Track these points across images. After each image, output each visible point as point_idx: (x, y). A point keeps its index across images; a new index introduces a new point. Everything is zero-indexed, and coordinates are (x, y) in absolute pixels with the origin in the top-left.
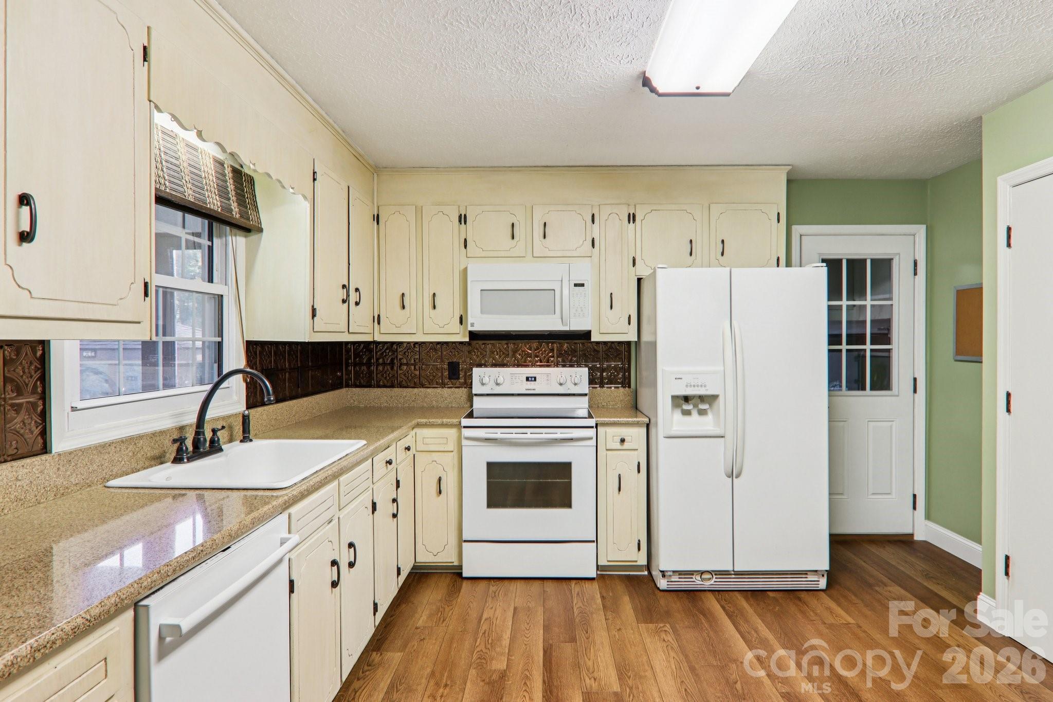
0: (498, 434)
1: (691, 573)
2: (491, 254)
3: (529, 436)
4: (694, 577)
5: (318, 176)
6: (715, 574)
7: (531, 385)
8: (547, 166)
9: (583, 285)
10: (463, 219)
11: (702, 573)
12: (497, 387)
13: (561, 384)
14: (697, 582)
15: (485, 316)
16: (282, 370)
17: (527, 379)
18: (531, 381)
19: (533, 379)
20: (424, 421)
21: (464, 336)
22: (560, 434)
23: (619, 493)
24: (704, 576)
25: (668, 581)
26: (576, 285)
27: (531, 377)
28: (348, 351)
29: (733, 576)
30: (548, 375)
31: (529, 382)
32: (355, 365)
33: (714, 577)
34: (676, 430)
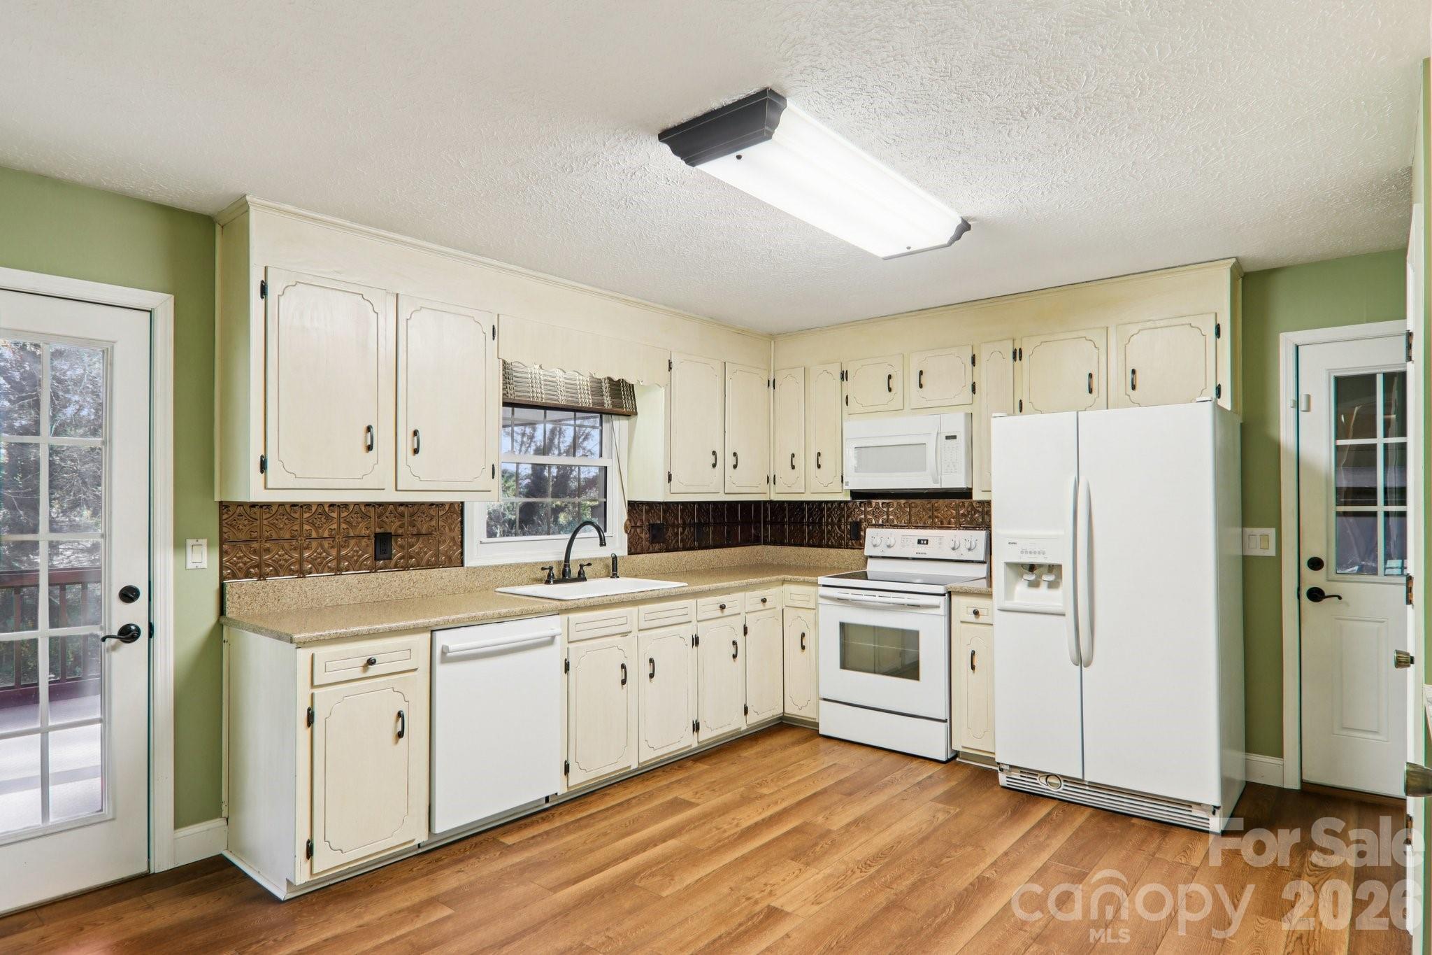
0: (849, 594)
1: (1035, 773)
2: (871, 409)
3: (877, 599)
4: (1037, 778)
5: (673, 366)
6: (1065, 781)
7: (922, 548)
8: (923, 310)
9: (954, 437)
10: (844, 376)
11: (1048, 776)
12: (889, 550)
13: (953, 549)
14: (1042, 785)
15: (857, 474)
16: (673, 525)
17: (919, 542)
18: (923, 544)
19: (925, 542)
20: (790, 577)
21: (846, 495)
22: (907, 599)
23: (974, 672)
24: (1050, 780)
25: (1008, 777)
26: (947, 438)
27: (924, 540)
29: (1087, 788)
30: (941, 538)
31: (921, 545)
32: (772, 523)
33: (1063, 783)
34: (1017, 602)
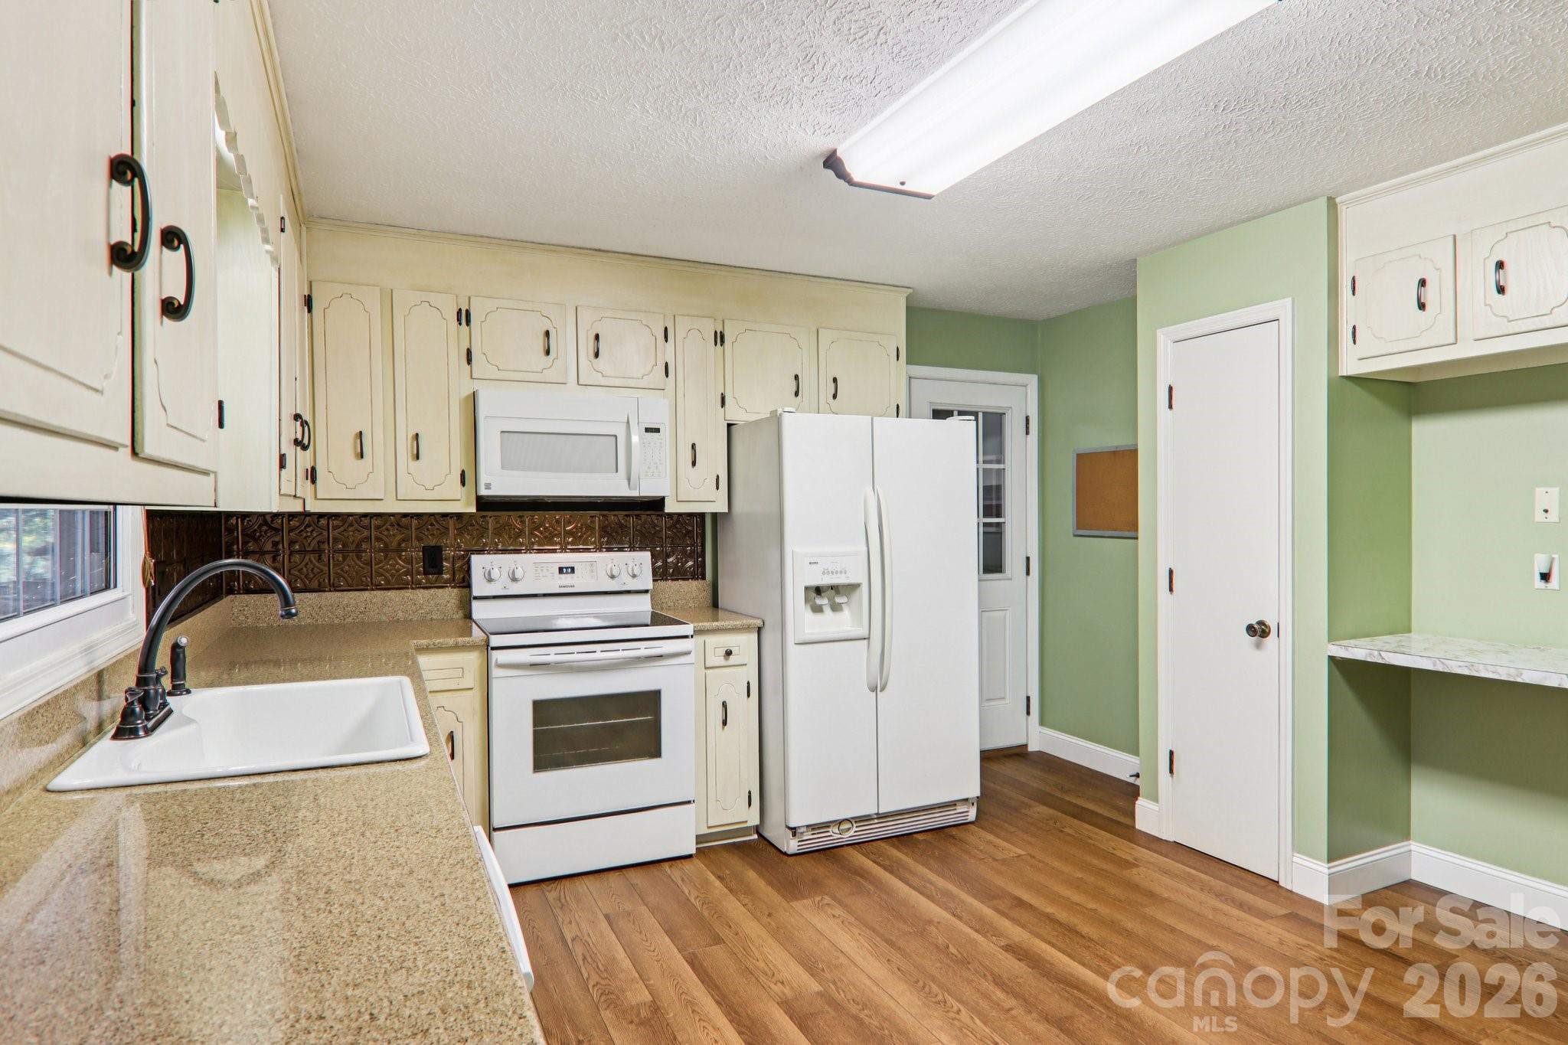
0: (552, 655)
1: (826, 825)
2: (513, 375)
3: (599, 655)
4: (830, 830)
6: (856, 822)
7: (567, 580)
9: (657, 430)
10: (464, 317)
11: (840, 823)
12: (514, 584)
13: (613, 577)
14: (834, 836)
15: (506, 472)
17: (561, 570)
18: (567, 573)
19: (570, 571)
20: (424, 642)
21: (468, 504)
22: (644, 649)
23: (723, 728)
24: (842, 827)
25: (799, 841)
26: (648, 430)
27: (567, 568)
28: (231, 530)
29: (876, 821)
30: (592, 563)
31: (563, 576)
32: (246, 553)
33: (855, 825)
34: (810, 633)
